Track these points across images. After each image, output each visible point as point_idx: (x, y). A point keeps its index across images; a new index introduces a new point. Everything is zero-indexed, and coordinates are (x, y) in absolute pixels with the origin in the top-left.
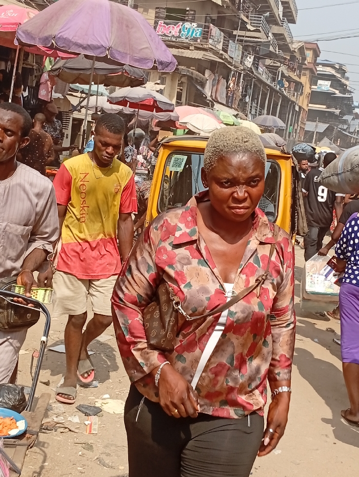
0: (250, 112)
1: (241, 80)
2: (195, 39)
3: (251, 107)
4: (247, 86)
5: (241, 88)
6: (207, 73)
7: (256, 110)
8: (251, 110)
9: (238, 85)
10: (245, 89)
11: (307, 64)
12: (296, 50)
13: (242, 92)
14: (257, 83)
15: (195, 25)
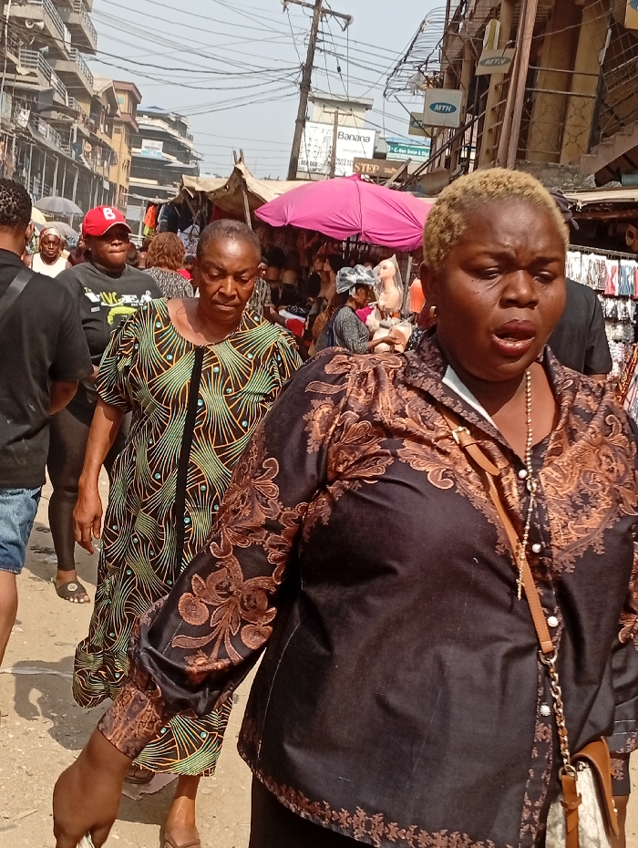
1: (14, 146)
3: (32, 184)
4: (23, 153)
5: (14, 157)
7: (40, 188)
8: (31, 188)
9: (9, 152)
10: (21, 157)
11: (120, 115)
12: (100, 95)
13: (16, 163)
14: (37, 148)
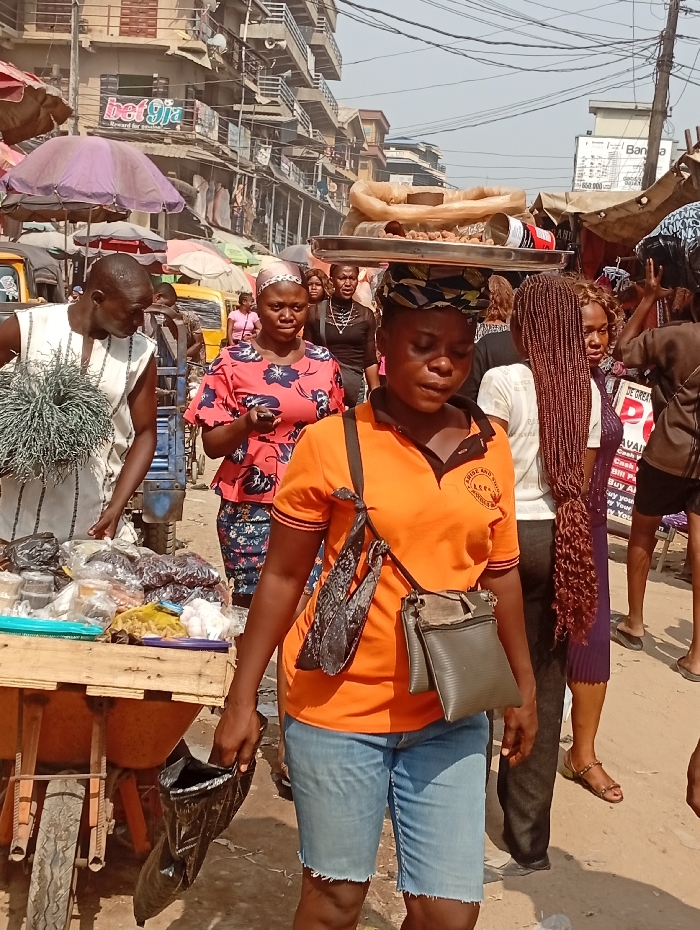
0: (274, 241)
1: (254, 188)
2: (172, 126)
3: (274, 231)
4: (264, 196)
5: (254, 201)
6: (197, 180)
7: (283, 236)
8: (274, 236)
9: (249, 197)
10: (262, 201)
11: (367, 148)
12: (346, 126)
13: (257, 208)
14: (280, 190)
15: (169, 102)
